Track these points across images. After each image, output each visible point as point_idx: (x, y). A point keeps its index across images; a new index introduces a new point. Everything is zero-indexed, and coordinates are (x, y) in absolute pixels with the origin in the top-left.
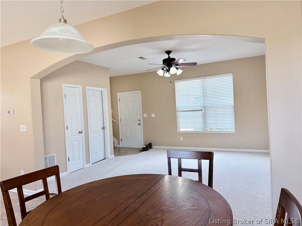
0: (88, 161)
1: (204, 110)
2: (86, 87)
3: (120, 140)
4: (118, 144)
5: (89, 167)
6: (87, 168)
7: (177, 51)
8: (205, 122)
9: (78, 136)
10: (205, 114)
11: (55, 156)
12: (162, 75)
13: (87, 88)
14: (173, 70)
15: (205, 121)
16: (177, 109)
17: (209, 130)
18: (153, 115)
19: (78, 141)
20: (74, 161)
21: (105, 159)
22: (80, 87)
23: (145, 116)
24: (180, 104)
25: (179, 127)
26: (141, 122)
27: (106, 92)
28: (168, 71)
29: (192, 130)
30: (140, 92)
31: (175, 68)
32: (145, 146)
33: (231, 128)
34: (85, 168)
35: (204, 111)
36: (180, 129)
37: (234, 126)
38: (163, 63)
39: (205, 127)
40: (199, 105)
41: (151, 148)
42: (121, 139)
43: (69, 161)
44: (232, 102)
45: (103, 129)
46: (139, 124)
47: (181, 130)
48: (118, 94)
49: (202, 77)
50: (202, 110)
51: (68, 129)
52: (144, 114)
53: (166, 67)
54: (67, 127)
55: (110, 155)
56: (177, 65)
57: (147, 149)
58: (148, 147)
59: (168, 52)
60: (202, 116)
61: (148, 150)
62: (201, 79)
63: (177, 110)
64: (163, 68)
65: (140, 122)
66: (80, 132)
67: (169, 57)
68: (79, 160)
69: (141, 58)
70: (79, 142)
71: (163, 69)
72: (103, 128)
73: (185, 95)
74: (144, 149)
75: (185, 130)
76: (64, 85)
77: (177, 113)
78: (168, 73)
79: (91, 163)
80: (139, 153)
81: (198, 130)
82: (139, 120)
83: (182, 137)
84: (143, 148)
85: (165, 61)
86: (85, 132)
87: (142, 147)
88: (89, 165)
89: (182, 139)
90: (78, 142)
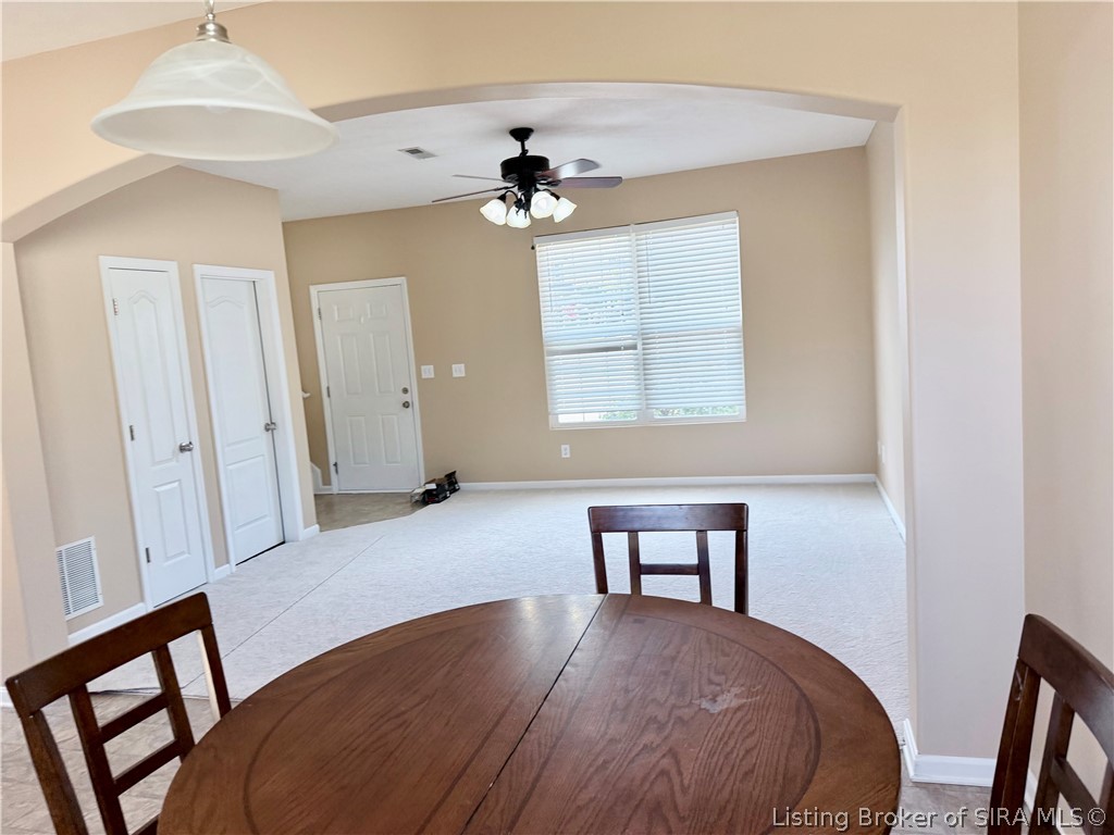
0: (222, 556)
1: (641, 346)
2: (196, 266)
3: (332, 469)
4: (324, 484)
5: (228, 576)
6: (220, 582)
7: (552, 129)
8: (646, 389)
9: (177, 461)
10: (644, 359)
11: (93, 546)
12: (501, 222)
13: (199, 269)
14: (542, 202)
15: (646, 385)
16: (545, 344)
17: (658, 415)
18: (459, 370)
19: (179, 480)
20: (168, 559)
21: (283, 543)
22: (172, 267)
23: (428, 371)
24: (555, 324)
25: (556, 411)
26: (414, 397)
27: (272, 284)
28: (524, 205)
29: (599, 420)
30: (402, 280)
31: (546, 194)
32: (433, 486)
33: (730, 407)
34: (211, 581)
35: (644, 349)
36: (560, 416)
37: (744, 397)
38: (503, 176)
39: (648, 404)
40: (624, 328)
41: (454, 490)
42: (336, 465)
43: (149, 561)
44: (735, 316)
45: (267, 430)
46: (406, 405)
47: (563, 419)
48: (313, 290)
49: (633, 226)
50: (634, 347)
51: (135, 436)
52: (423, 367)
53: (515, 189)
54: (132, 431)
55: (305, 529)
56: (555, 183)
57: (441, 496)
58: (442, 489)
59: (521, 134)
60: (636, 367)
61: (446, 498)
62: (628, 233)
63: (546, 348)
64: (503, 191)
65: (407, 398)
66: (182, 449)
67: (524, 151)
68: (187, 555)
69: (414, 152)
70: (180, 485)
71: (503, 198)
72: (270, 427)
73: (573, 289)
74: (429, 498)
75: (577, 418)
76: (106, 262)
77: (546, 358)
78: (522, 211)
79: (233, 563)
80: (413, 511)
81: (619, 418)
82: (405, 391)
83: (568, 446)
84: (428, 492)
85: (510, 168)
86: (201, 447)
87: (421, 490)
88: (225, 570)
89: (568, 451)
90: (176, 484)
